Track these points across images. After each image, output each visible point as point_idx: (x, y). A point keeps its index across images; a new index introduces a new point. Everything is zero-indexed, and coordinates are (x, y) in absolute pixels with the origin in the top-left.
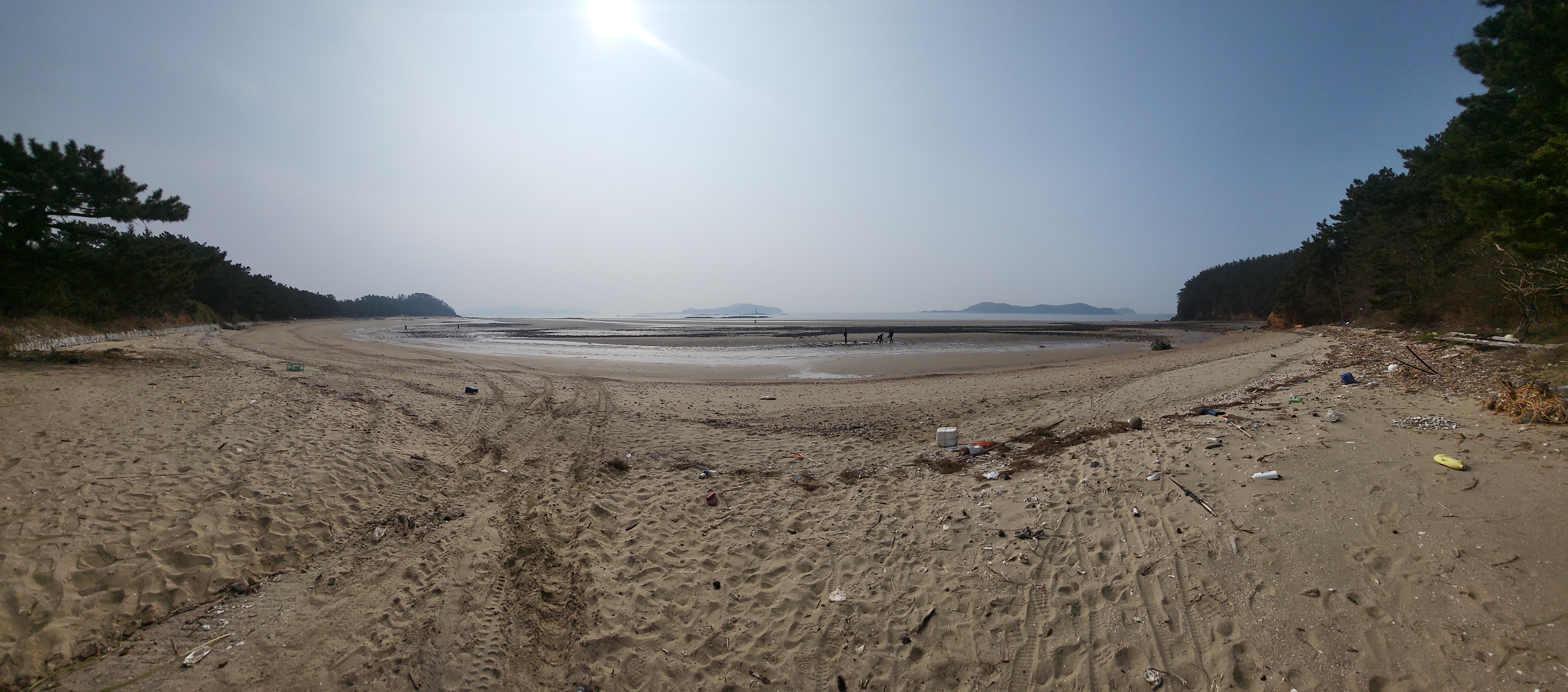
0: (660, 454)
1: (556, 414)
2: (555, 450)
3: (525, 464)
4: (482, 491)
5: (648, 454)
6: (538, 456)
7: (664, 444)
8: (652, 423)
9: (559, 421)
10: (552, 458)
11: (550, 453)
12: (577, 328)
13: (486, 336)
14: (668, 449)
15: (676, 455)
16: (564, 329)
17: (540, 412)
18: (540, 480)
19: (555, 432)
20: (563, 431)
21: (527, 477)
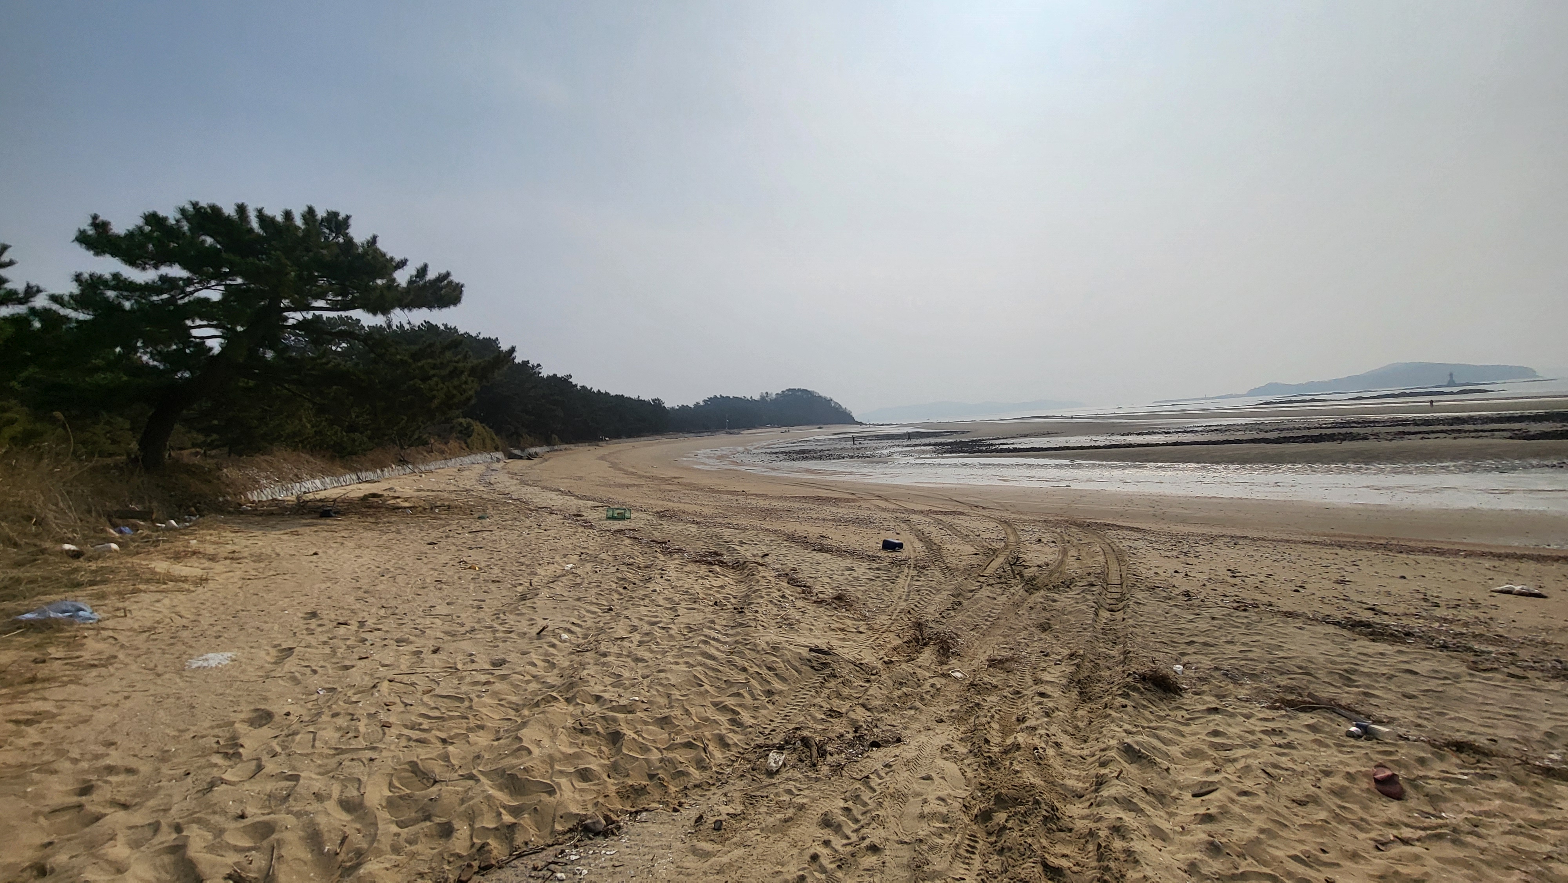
0: (1244, 674)
1: (1031, 585)
2: (1037, 646)
3: (990, 666)
4: (924, 705)
5: (1216, 669)
6: (1010, 654)
7: (1250, 655)
8: (1214, 611)
9: (1038, 597)
10: (1033, 658)
11: (1029, 650)
12: (1048, 434)
13: (906, 454)
14: (1261, 667)
15: (1283, 681)
16: (1026, 436)
17: (1003, 580)
18: (1018, 693)
19: (1033, 616)
20: (1048, 615)
21: (996, 687)
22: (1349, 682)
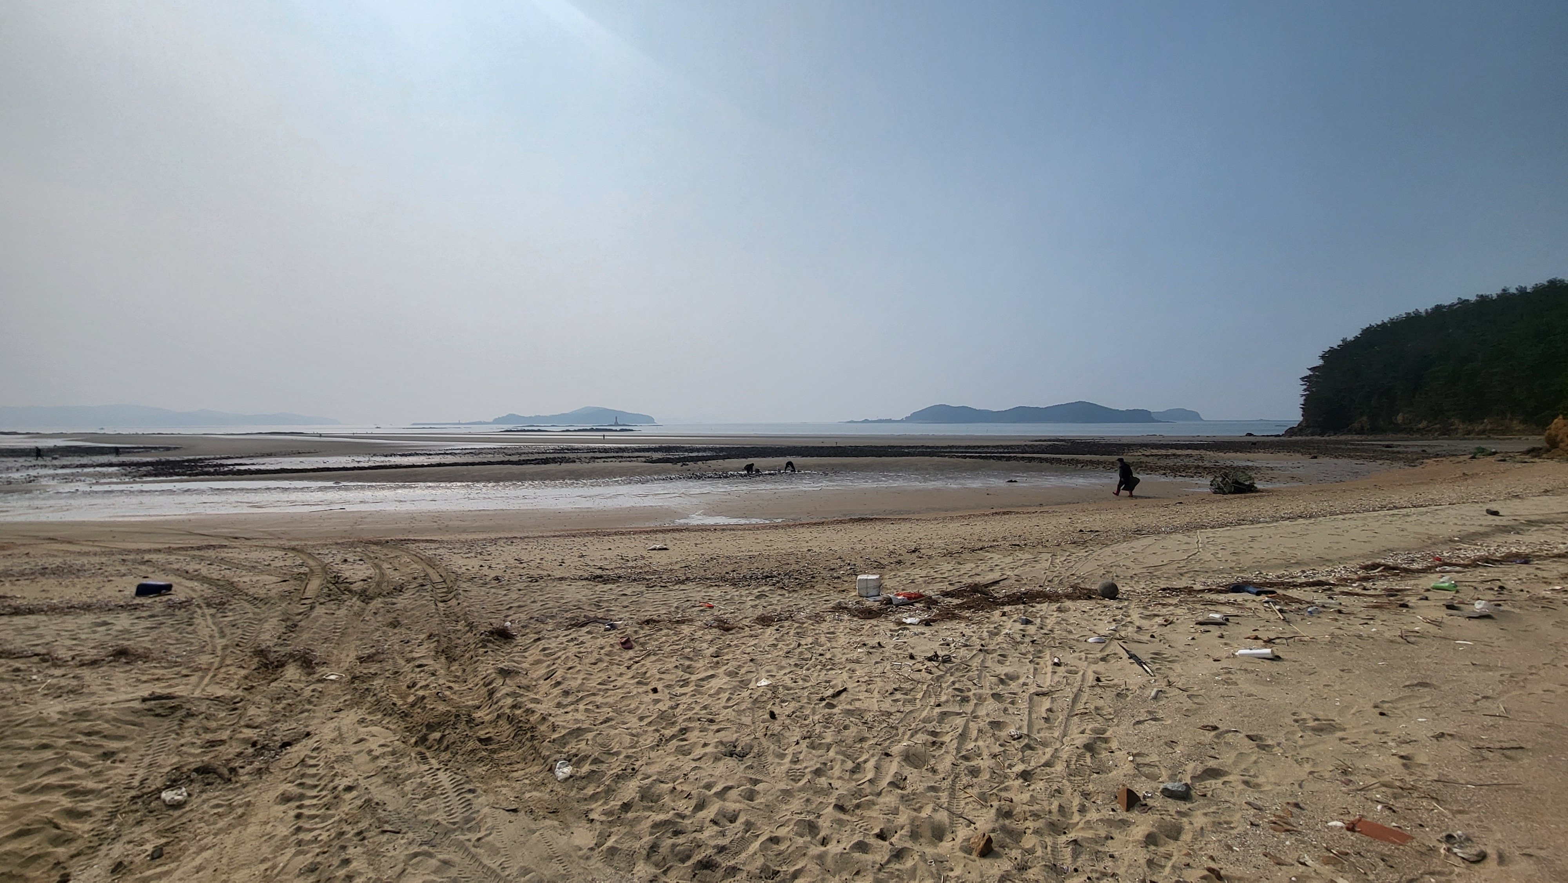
0: (547, 617)
1: (365, 596)
2: (395, 639)
3: (361, 662)
4: (315, 706)
5: (531, 618)
6: (373, 650)
7: (547, 606)
8: (518, 586)
9: (377, 603)
10: (396, 647)
11: (389, 643)
14: (555, 611)
15: (569, 615)
16: (268, 455)
17: (333, 597)
18: (397, 672)
19: (380, 619)
20: (394, 615)
21: (376, 674)
22: (599, 607)
